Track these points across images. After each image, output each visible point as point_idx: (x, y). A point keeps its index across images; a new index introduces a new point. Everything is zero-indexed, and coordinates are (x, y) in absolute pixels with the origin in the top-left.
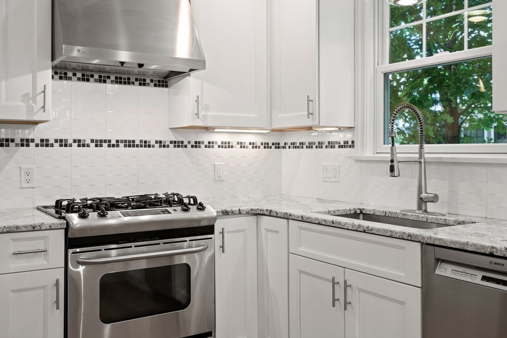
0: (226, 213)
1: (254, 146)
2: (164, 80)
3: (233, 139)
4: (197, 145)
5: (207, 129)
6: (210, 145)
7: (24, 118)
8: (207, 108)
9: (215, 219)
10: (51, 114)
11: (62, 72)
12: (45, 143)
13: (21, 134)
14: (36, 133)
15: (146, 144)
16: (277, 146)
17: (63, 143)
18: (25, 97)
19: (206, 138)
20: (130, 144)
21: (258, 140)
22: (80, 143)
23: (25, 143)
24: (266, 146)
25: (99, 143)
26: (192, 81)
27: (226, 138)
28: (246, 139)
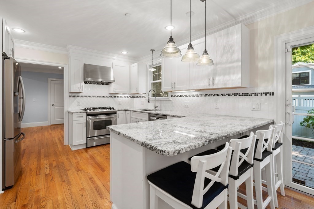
0: (119, 110)
1: (128, 97)
2: (108, 84)
3: (123, 96)
4: (115, 97)
5: (117, 94)
6: (118, 97)
7: (78, 92)
8: (116, 89)
9: (116, 111)
10: (83, 91)
11: (86, 82)
12: (82, 97)
13: (77, 95)
14: (81, 95)
15: (104, 97)
16: (133, 97)
17: (86, 97)
18: (79, 88)
19: (117, 95)
20: (100, 97)
21: (129, 96)
22: (90, 97)
23: (78, 96)
24: (131, 97)
25: (94, 97)
26: (113, 84)
27: (121, 95)
28: (126, 96)
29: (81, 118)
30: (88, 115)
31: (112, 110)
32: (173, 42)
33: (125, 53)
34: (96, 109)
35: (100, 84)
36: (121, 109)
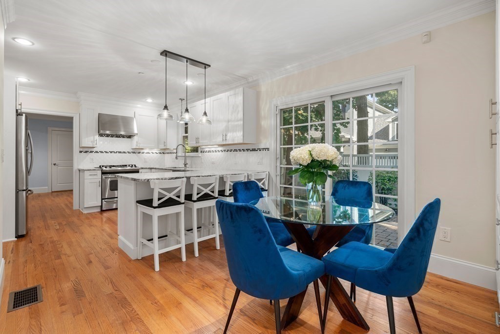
0: (142, 168)
1: (156, 153)
2: (130, 137)
3: (150, 152)
4: (139, 153)
5: (142, 149)
6: (143, 153)
7: (91, 146)
8: (140, 144)
9: (139, 169)
10: (98, 145)
11: (101, 135)
12: (97, 152)
13: (90, 150)
14: (94, 150)
15: (124, 152)
16: (164, 153)
17: (102, 152)
18: (92, 142)
19: (142, 151)
20: (120, 152)
21: (158, 152)
22: (106, 152)
23: (91, 152)
24: (160, 153)
25: (111, 152)
26: (135, 137)
27: (148, 151)
28: (154, 151)
29: (95, 177)
30: (103, 173)
31: (134, 168)
32: (168, 110)
33: (149, 100)
34: (114, 166)
35: (119, 137)
36: (145, 167)
